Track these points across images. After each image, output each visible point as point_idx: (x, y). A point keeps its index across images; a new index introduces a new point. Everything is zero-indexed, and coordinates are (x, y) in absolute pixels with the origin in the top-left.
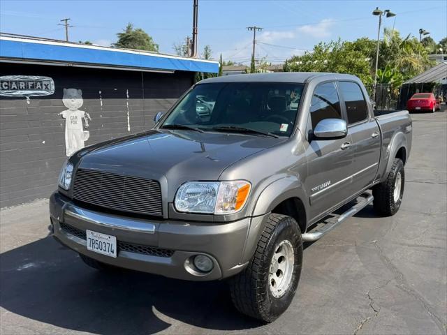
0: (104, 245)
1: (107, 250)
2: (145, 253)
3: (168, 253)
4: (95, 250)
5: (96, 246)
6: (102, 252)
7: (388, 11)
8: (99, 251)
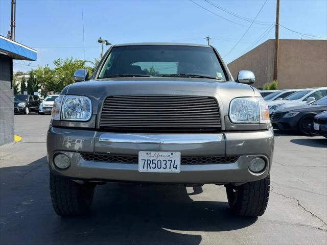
0: (163, 163)
1: (168, 167)
2: (218, 163)
3: (232, 159)
4: (152, 170)
5: (153, 166)
6: (162, 170)
7: (106, 41)
8: (157, 170)
